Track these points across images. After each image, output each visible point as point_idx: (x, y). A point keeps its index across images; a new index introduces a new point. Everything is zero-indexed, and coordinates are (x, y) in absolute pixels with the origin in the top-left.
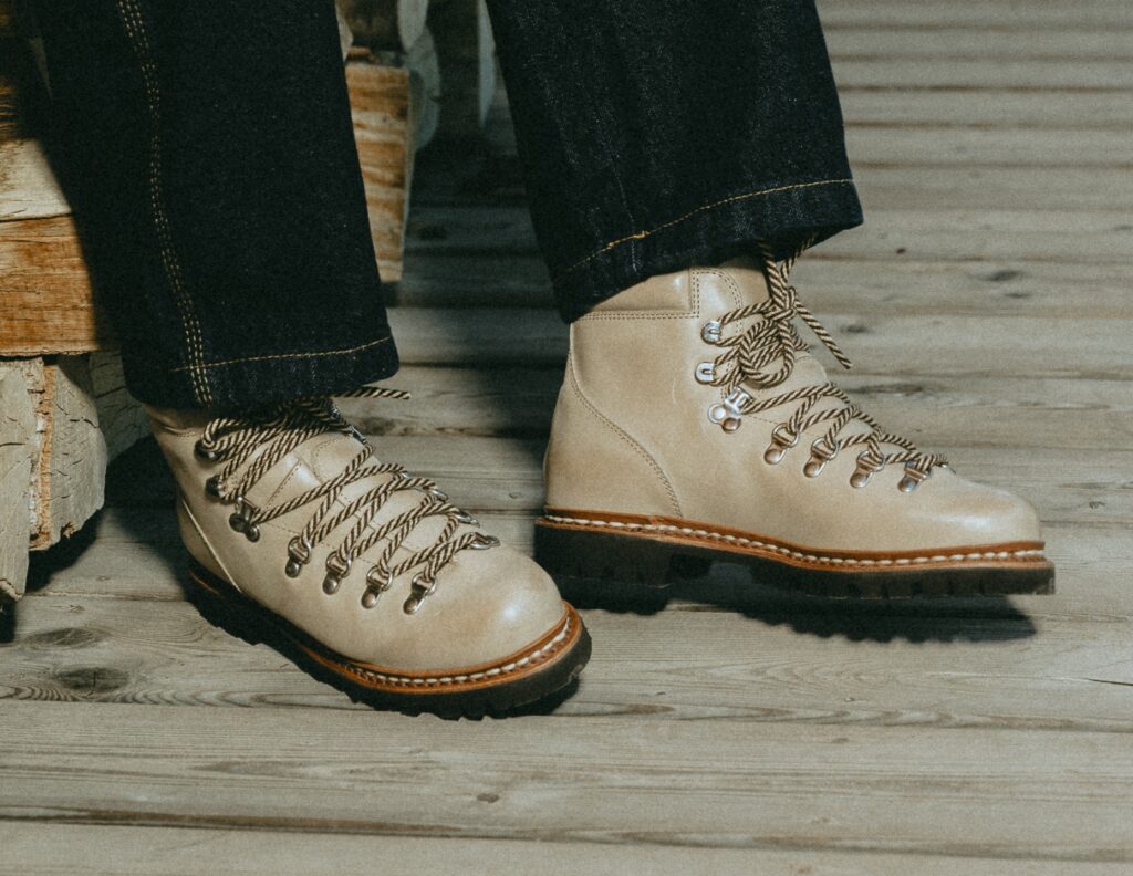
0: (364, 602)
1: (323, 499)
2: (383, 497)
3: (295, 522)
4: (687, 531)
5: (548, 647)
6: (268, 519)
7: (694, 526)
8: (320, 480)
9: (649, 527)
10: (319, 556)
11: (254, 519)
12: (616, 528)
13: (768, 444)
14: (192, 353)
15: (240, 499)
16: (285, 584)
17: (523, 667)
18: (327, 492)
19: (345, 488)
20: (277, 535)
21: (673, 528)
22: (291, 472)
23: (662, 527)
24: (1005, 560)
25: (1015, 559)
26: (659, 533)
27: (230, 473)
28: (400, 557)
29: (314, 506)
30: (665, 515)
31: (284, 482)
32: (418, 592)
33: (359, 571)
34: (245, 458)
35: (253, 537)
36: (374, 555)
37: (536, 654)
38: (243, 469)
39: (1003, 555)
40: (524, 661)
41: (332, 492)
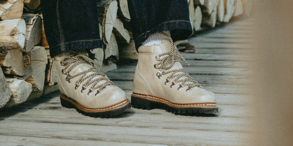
0: (88, 94)
1: (83, 74)
2: (95, 75)
3: (77, 78)
4: (154, 98)
5: (121, 104)
6: (72, 78)
7: (155, 97)
8: (83, 70)
9: (147, 97)
10: (81, 85)
11: (70, 78)
12: (142, 97)
13: (165, 81)
14: (61, 41)
15: (67, 74)
16: (74, 91)
17: (116, 107)
18: (84, 73)
19: (88, 73)
20: (74, 81)
21: (151, 97)
22: (78, 69)
23: (149, 97)
24: (204, 106)
25: (207, 106)
26: (148, 98)
27: (66, 68)
28: (96, 86)
29: (81, 76)
30: (150, 94)
31: (76, 70)
32: (98, 92)
33: (88, 88)
34: (69, 65)
35: (70, 82)
36: (91, 85)
37: (119, 105)
38: (69, 68)
39: (204, 105)
40: (116, 106)
41: (85, 73)
